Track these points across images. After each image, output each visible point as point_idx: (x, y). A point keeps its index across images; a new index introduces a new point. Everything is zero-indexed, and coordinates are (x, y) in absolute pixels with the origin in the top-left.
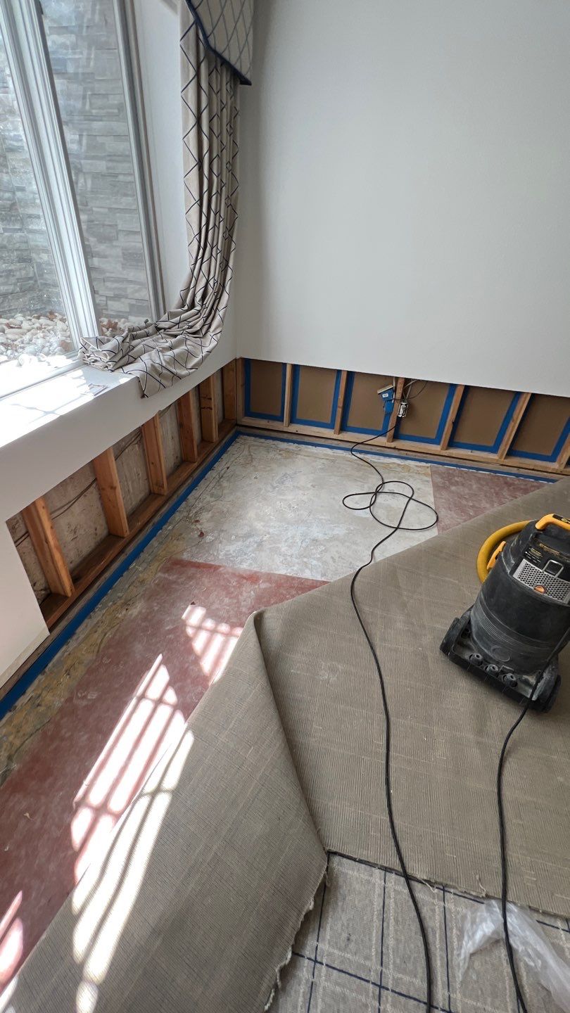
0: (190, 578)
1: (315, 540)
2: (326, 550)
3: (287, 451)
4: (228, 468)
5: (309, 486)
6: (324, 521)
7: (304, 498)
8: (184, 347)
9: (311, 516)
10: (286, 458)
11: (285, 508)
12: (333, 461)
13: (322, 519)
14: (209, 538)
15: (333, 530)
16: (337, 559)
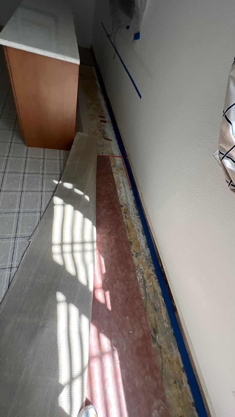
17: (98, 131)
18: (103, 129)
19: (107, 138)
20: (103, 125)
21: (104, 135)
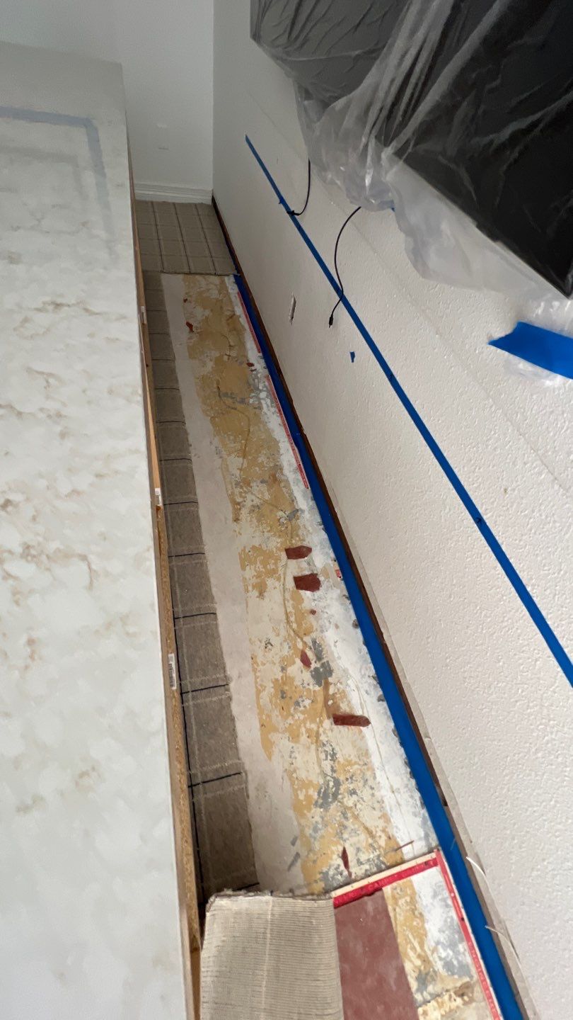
17: (298, 672)
18: (314, 642)
19: (344, 708)
20: (313, 612)
21: (327, 685)
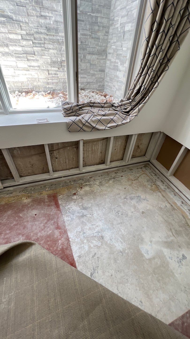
0: (49, 206)
1: (102, 237)
2: (98, 247)
3: (157, 187)
4: (122, 176)
5: (141, 211)
6: (120, 233)
7: (130, 214)
8: (112, 117)
9: (119, 225)
10: (151, 190)
11: (115, 211)
12: (174, 209)
13: (121, 231)
14: (75, 197)
15: (117, 242)
16: (96, 257)
